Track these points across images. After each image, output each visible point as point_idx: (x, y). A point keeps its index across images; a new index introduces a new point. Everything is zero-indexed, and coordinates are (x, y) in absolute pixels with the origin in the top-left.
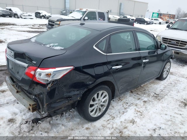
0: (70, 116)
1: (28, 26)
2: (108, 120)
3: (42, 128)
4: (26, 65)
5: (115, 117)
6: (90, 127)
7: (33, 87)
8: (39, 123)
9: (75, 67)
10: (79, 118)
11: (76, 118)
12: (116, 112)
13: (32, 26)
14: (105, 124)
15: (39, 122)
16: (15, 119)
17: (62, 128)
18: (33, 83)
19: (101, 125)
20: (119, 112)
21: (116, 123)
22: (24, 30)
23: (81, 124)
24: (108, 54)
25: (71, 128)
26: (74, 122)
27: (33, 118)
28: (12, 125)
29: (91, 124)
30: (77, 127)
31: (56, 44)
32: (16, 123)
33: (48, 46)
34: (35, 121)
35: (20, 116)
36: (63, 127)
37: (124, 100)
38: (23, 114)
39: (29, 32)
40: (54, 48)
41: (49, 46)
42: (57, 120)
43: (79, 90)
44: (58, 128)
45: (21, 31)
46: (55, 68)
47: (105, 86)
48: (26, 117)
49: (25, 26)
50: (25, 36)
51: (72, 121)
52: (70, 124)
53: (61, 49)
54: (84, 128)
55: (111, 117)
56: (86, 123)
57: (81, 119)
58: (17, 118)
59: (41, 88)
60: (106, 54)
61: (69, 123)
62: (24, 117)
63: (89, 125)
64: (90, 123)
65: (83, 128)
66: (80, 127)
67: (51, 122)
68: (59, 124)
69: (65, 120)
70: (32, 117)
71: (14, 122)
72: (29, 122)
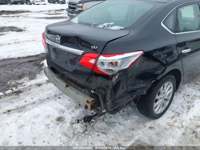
0: (124, 113)
1: (44, 13)
2: (173, 117)
3: (98, 128)
4: (80, 52)
5: (181, 113)
6: (153, 126)
7: (91, 80)
8: (92, 122)
9: (145, 51)
10: (137, 115)
11: (132, 115)
12: (178, 107)
13: (48, 13)
14: (170, 122)
15: (92, 120)
16: (63, 117)
17: (120, 128)
18: (91, 75)
19: (166, 123)
20: (183, 107)
21: (185, 121)
22: (41, 17)
23: (141, 122)
24: (176, 34)
25: (130, 128)
26: (133, 120)
27: (83, 116)
28: (62, 125)
29: (154, 122)
30: (138, 126)
31: (111, 23)
32: (65, 122)
33: (101, 26)
34: (87, 120)
35: (68, 114)
36: (122, 127)
37: (183, 92)
38: (72, 111)
39: (47, 18)
40: (109, 28)
41: (103, 27)
42: (110, 117)
43: (145, 83)
44: (116, 128)
45: (38, 18)
46: (122, 53)
47: (171, 76)
48: (76, 114)
49: (40, 13)
50: (44, 23)
51: (129, 119)
52: (129, 123)
53: (121, 29)
54: (147, 128)
55: (174, 113)
56: (147, 121)
57: (139, 116)
58: (65, 116)
59: (104, 80)
60: (174, 34)
61: (126, 122)
62: (74, 115)
63: (151, 124)
64: (152, 121)
65: (145, 127)
66: (141, 126)
67: (105, 120)
68: (115, 122)
69: (120, 117)
70: (82, 114)
71: (63, 121)
72: (80, 121)
